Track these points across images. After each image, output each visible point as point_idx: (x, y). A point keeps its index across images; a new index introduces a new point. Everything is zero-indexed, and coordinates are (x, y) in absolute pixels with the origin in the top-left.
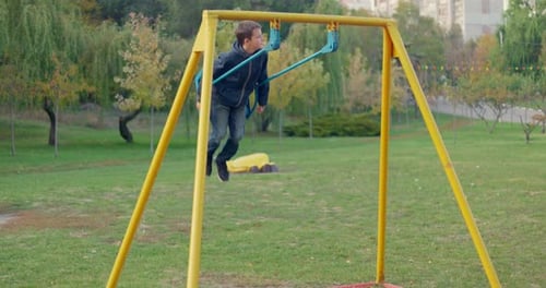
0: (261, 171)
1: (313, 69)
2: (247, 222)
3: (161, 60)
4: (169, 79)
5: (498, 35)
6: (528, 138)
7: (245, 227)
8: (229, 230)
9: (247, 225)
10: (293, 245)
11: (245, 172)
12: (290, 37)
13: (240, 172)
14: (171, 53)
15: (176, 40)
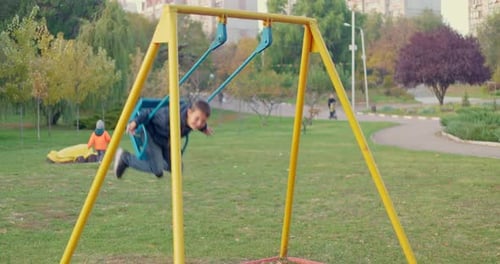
0: (87, 160)
1: (106, 67)
7: (113, 212)
11: (71, 162)
12: (80, 37)
13: (66, 162)
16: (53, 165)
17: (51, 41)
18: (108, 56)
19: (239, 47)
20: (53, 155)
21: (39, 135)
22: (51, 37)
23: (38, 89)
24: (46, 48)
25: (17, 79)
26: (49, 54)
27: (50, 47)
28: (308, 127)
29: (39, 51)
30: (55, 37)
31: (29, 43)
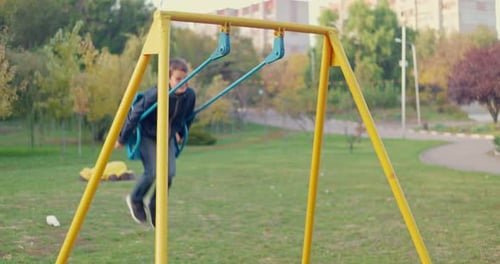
0: (120, 179)
2: (131, 231)
3: (8, 71)
4: (15, 90)
5: (309, 55)
6: (351, 148)
8: (117, 240)
9: (132, 234)
10: (191, 255)
11: (104, 180)
14: (16, 64)
15: (20, 52)
17: (96, 56)
20: (85, 172)
21: (80, 151)
22: (96, 52)
23: (80, 105)
24: (91, 63)
25: (60, 94)
26: (94, 70)
27: (94, 62)
28: (355, 145)
29: (83, 67)
30: (100, 52)
31: (72, 58)
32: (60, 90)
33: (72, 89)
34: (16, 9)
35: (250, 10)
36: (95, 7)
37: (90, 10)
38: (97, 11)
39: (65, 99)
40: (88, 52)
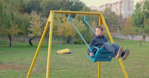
0: (68, 53)
1: (82, 26)
3: (40, 24)
5: (132, 17)
8: (58, 70)
9: (63, 68)
10: (75, 74)
11: (63, 54)
12: (76, 17)
13: (62, 54)
14: (43, 21)
15: (45, 18)
16: (58, 55)
17: (66, 19)
18: (82, 23)
19: (127, 19)
20: (58, 52)
21: (61, 46)
22: (66, 18)
23: (61, 32)
24: (64, 21)
25: (55, 30)
26: (65, 23)
27: (66, 20)
28: (141, 44)
29: (62, 22)
30: (67, 18)
31: (59, 19)
32: (55, 29)
33: (58, 28)
34: (45, 6)
35: (116, 3)
36: (67, 4)
37: (66, 5)
38: (68, 6)
39: (57, 31)
40: (64, 18)
